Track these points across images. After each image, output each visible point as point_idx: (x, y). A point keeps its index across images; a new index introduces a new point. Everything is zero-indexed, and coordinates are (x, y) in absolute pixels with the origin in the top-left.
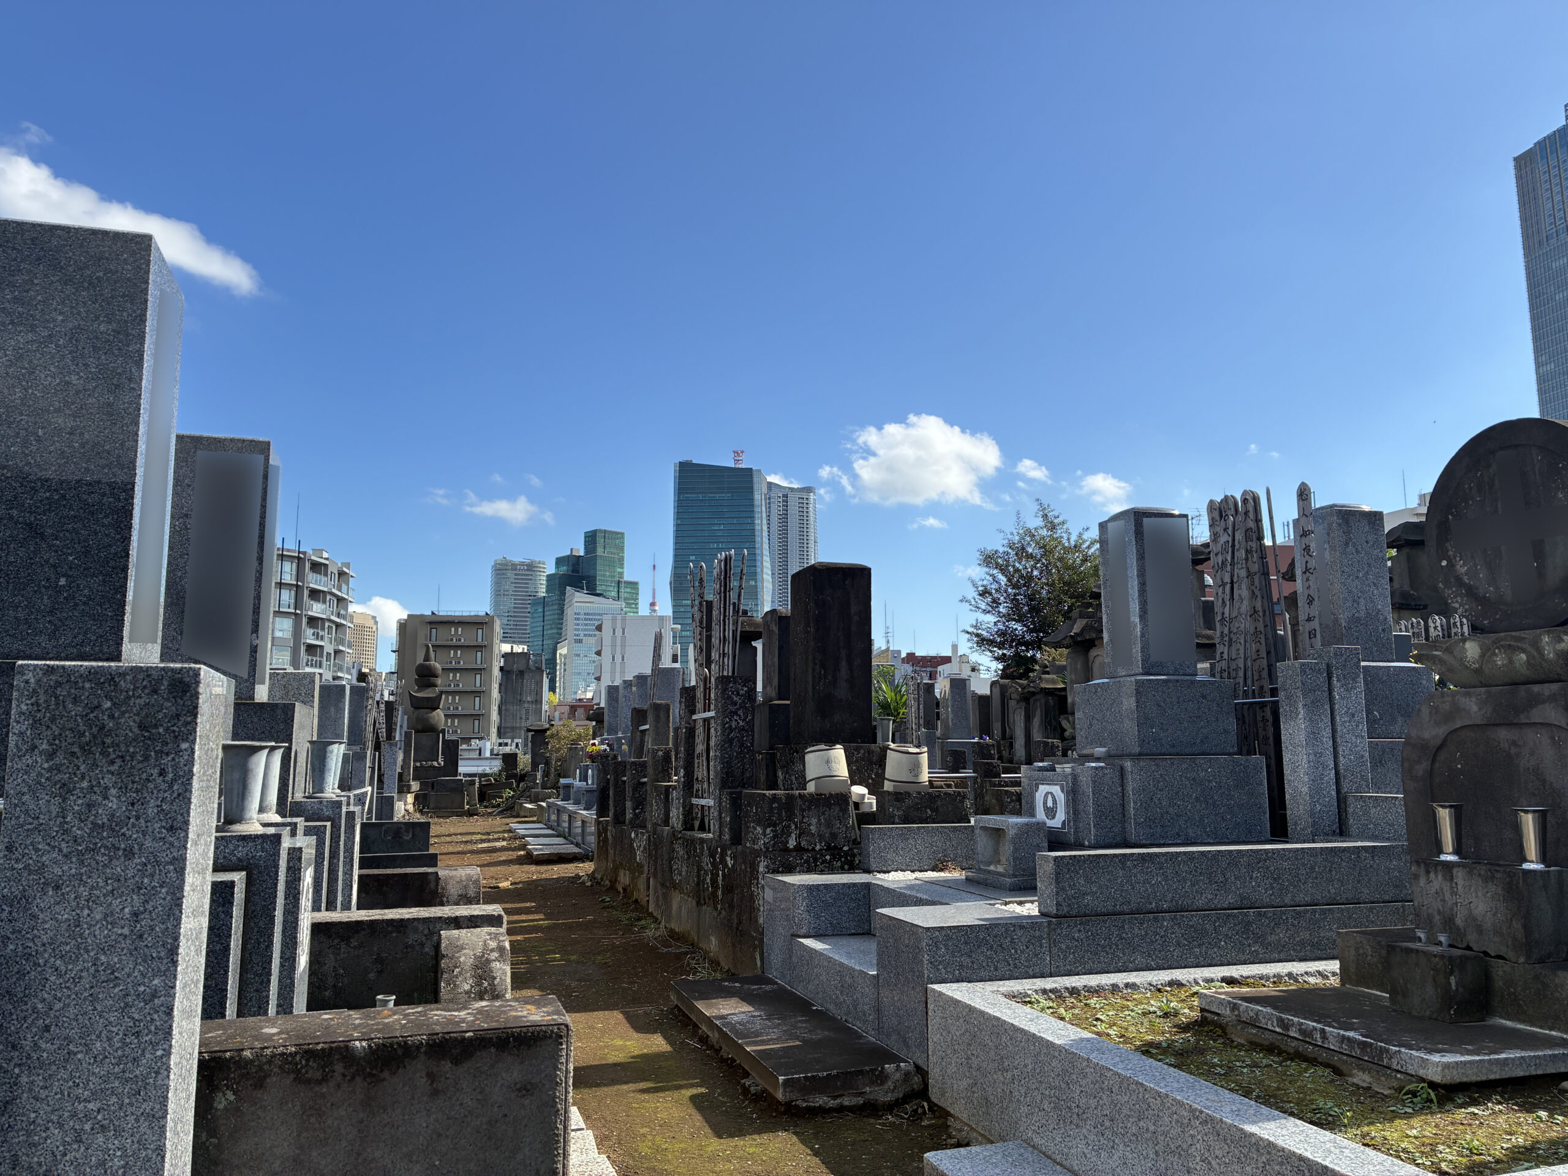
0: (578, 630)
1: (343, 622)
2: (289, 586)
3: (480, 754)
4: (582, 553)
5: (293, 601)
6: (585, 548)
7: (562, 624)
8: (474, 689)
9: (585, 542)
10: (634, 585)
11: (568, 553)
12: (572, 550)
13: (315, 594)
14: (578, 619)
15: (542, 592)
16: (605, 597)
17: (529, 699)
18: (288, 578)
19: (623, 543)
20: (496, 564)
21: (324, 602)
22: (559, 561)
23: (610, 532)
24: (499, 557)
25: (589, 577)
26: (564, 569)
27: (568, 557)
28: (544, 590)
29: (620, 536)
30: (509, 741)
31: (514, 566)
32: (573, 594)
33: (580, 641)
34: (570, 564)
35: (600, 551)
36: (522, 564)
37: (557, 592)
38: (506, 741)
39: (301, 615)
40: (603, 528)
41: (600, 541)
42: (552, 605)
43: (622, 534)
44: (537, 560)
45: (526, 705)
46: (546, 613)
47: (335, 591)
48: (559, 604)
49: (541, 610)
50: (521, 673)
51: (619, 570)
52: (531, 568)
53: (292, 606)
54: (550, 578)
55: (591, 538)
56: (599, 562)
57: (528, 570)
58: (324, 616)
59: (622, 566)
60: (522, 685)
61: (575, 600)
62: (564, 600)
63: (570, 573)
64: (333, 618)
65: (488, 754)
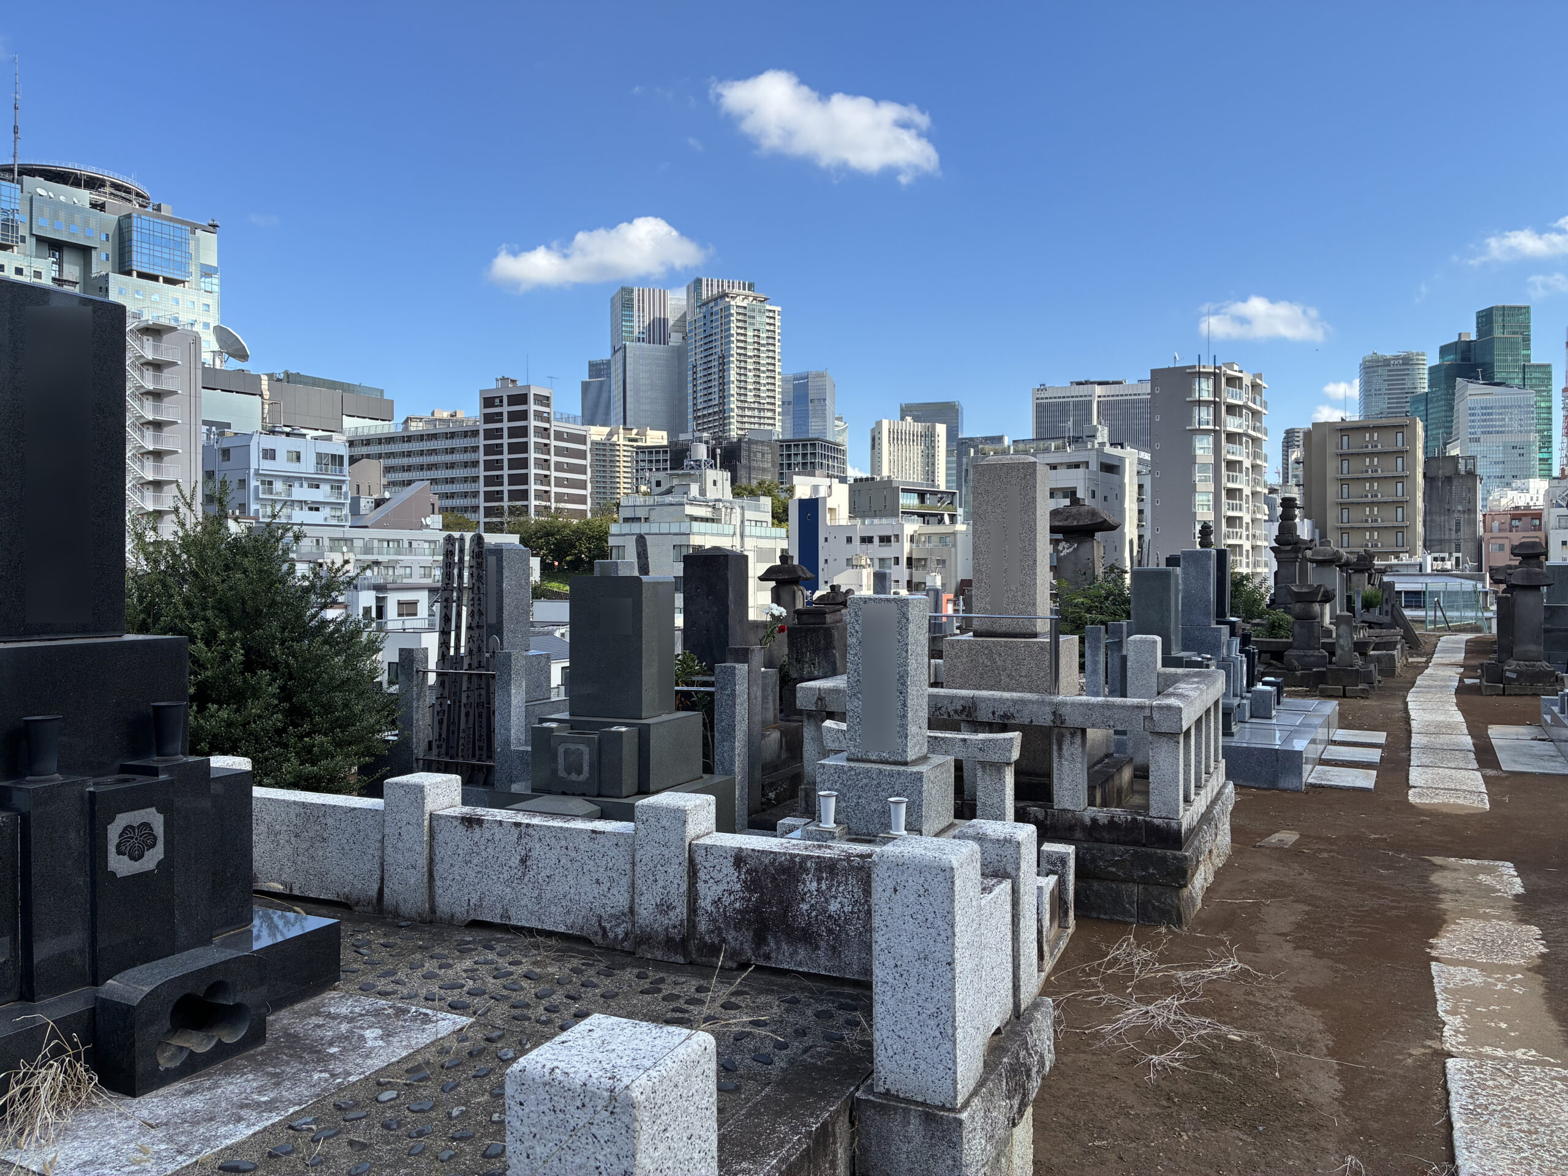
0: (1474, 427)
1: (1259, 435)
2: (1207, 403)
3: (1421, 570)
4: (1473, 337)
5: (1211, 418)
6: (1478, 331)
7: (1452, 421)
8: (1395, 499)
9: (1478, 323)
10: (1546, 369)
11: (1456, 339)
12: (1460, 335)
13: (1232, 409)
14: (1473, 414)
15: (1424, 387)
16: (1508, 386)
17: (1460, 508)
18: (1206, 396)
19: (1529, 319)
20: (1365, 362)
21: (1241, 416)
22: (1444, 350)
23: (1511, 308)
24: (1368, 353)
25: (1482, 365)
26: (1450, 359)
27: (1456, 343)
28: (1426, 385)
29: (1523, 311)
30: (1446, 555)
31: (1386, 362)
32: (1466, 388)
33: (1477, 440)
34: (1459, 351)
35: (1497, 333)
36: (1397, 358)
37: (1443, 386)
38: (1442, 555)
39: (1219, 431)
40: (1501, 304)
41: (1498, 320)
42: (1438, 401)
43: (1528, 308)
44: (1415, 351)
45: (1456, 515)
46: (1430, 411)
47: (1250, 404)
48: (1446, 400)
49: (1422, 408)
50: (1449, 479)
51: (1525, 352)
52: (1407, 362)
53: (1211, 422)
54: (1433, 370)
55: (1486, 319)
56: (1496, 346)
57: (1404, 364)
58: (1241, 431)
59: (1528, 347)
60: (1451, 493)
61: (1469, 392)
62: (1454, 394)
63: (1459, 362)
64: (1251, 432)
65: (1429, 571)
